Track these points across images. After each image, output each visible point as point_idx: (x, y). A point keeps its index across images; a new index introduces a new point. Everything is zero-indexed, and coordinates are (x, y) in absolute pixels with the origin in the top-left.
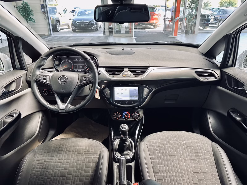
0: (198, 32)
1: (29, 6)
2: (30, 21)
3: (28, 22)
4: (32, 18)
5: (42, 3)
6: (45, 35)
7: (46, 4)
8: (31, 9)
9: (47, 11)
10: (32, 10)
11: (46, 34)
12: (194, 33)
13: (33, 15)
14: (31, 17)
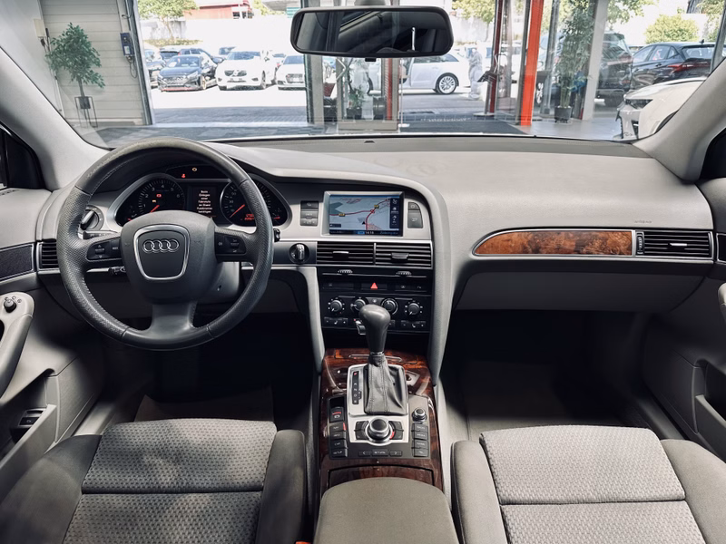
0: (595, 114)
1: (88, 40)
2: (89, 84)
3: (83, 84)
4: (95, 71)
6: (132, 123)
7: (136, 34)
8: (93, 46)
9: (139, 52)
10: (94, 50)
11: (136, 121)
12: (580, 116)
13: (99, 65)
14: (92, 71)
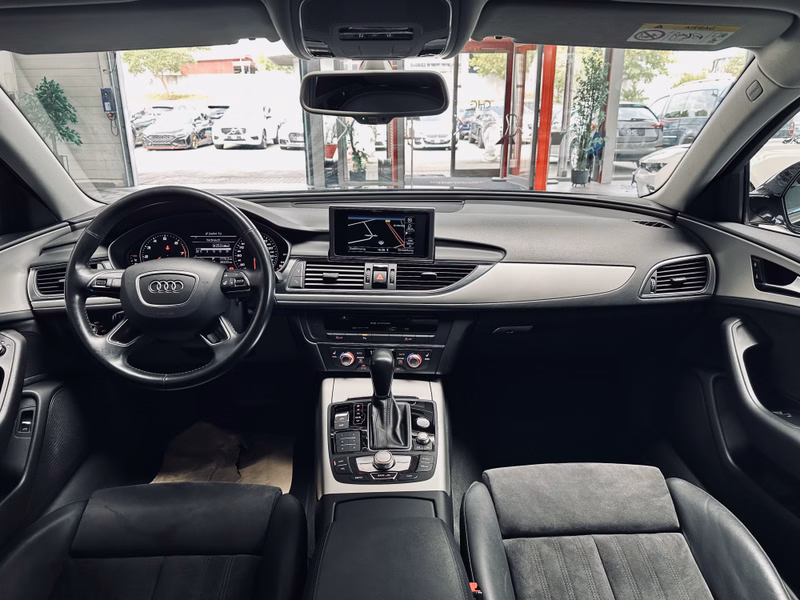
0: (614, 176)
1: (63, 95)
2: (64, 141)
3: (58, 142)
4: (71, 128)
5: (107, 85)
6: (112, 186)
7: (119, 90)
8: (70, 101)
9: (122, 108)
10: (70, 106)
11: (116, 182)
13: (74, 121)
14: (67, 128)
